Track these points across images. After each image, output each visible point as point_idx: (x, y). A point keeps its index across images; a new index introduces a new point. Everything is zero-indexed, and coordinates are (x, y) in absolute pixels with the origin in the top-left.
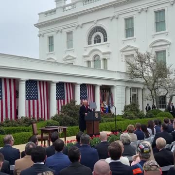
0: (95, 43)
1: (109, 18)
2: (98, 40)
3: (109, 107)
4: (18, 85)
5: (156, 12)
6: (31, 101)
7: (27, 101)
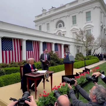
0: (59, 28)
1: (65, 16)
2: (60, 26)
3: (68, 55)
4: (22, 42)
5: (87, 13)
6: (30, 51)
7: (27, 51)
